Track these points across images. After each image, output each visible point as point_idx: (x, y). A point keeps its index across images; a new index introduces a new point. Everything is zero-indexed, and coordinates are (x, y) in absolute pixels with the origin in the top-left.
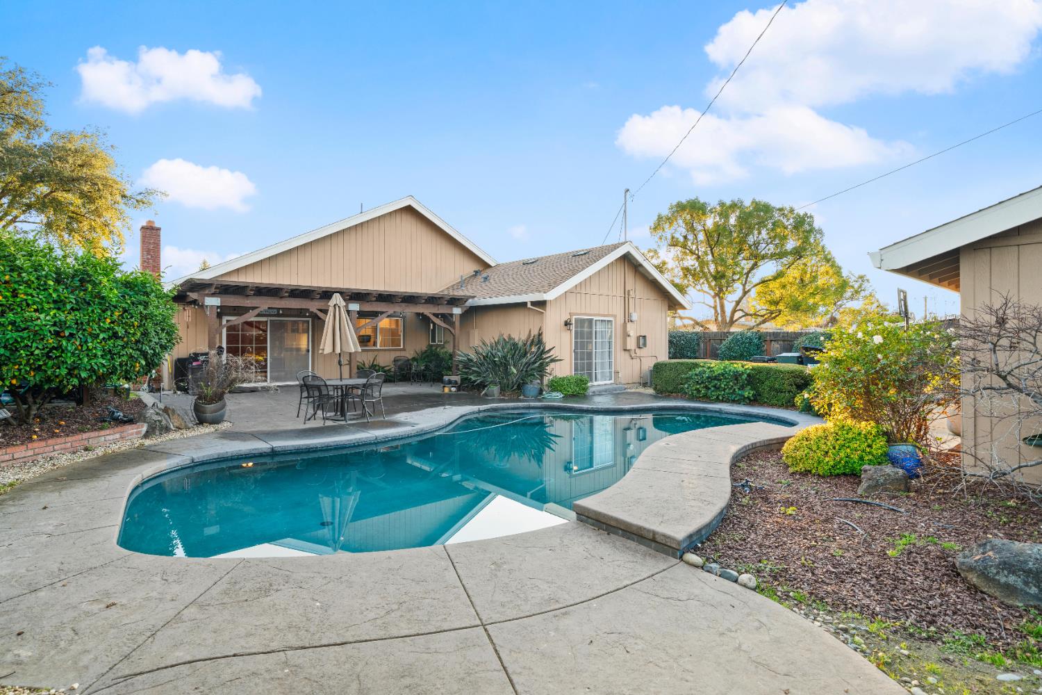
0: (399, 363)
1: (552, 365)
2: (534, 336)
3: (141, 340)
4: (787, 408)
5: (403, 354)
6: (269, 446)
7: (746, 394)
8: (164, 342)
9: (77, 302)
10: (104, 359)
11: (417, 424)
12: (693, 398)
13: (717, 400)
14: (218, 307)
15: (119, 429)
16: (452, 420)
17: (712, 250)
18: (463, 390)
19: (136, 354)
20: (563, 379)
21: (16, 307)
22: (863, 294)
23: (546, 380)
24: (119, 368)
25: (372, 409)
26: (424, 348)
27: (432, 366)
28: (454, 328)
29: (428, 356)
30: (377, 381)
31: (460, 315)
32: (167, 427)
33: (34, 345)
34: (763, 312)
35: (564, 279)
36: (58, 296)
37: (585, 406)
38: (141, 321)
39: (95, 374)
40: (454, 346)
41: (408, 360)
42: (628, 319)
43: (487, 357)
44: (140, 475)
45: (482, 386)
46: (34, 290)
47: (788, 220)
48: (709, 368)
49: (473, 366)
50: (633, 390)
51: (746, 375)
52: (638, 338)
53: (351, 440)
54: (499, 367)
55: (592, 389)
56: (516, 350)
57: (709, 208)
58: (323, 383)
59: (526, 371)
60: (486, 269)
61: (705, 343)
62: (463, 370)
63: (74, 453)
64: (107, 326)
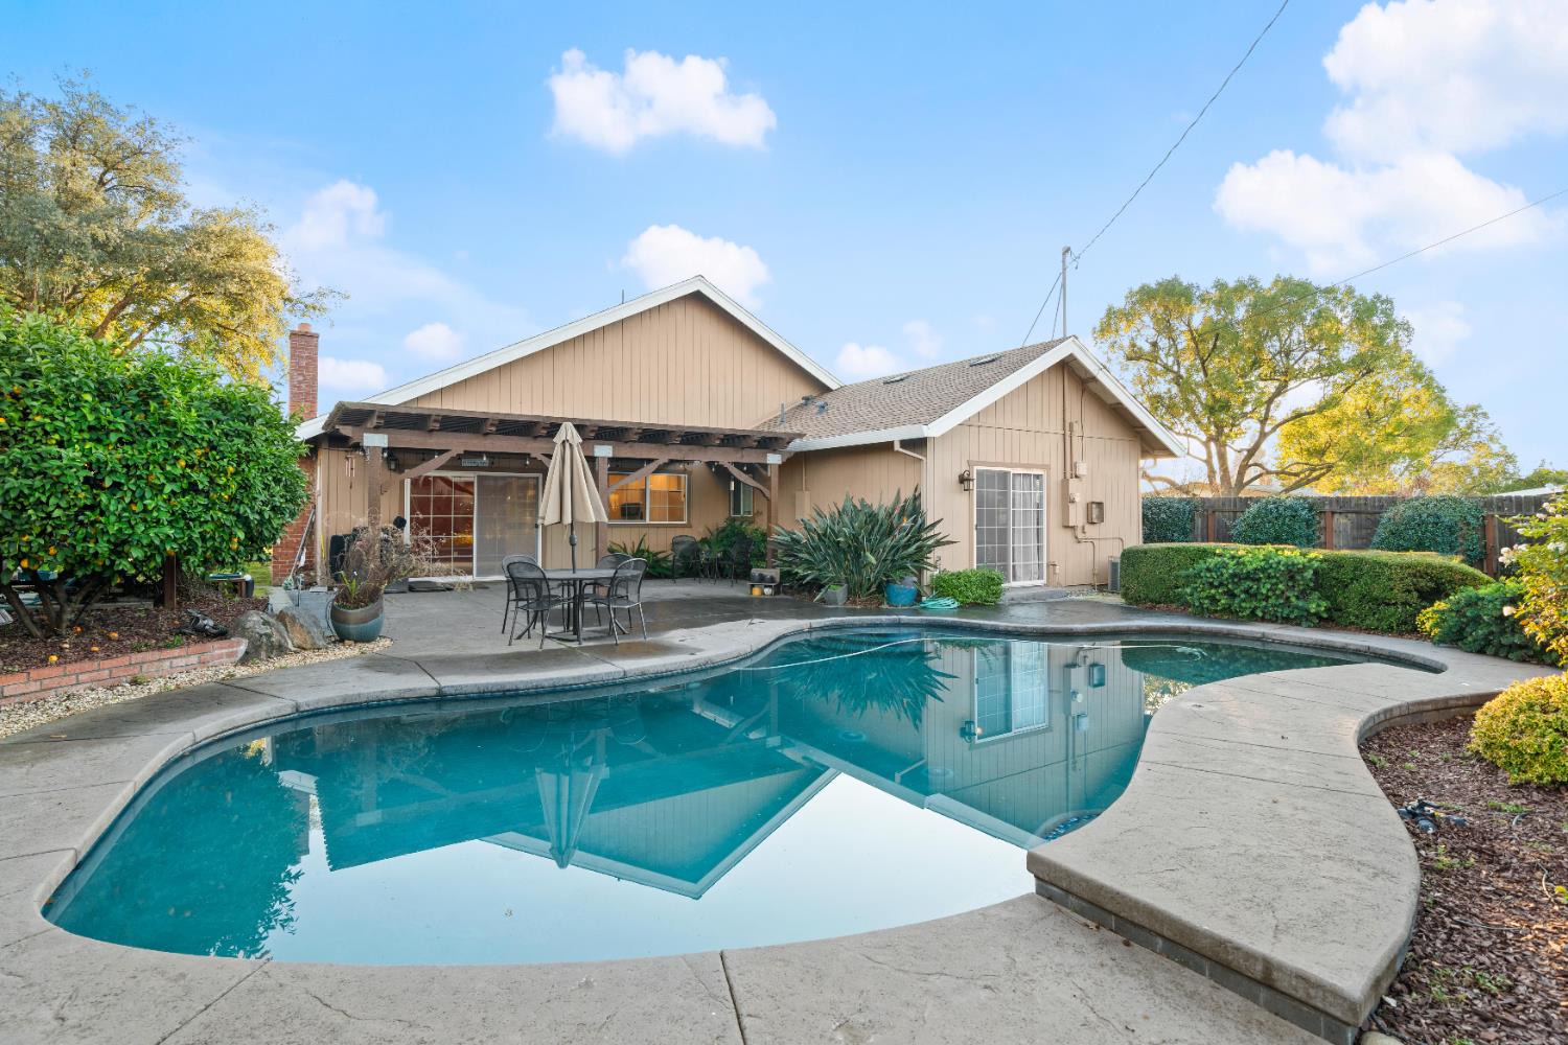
0: (681, 548)
1: (938, 551)
2: (906, 501)
3: (239, 497)
4: (1401, 634)
5: (686, 532)
6: (434, 684)
7: (1313, 608)
8: (278, 501)
9: (129, 431)
10: (173, 527)
11: (700, 650)
12: (1201, 613)
13: (1253, 617)
14: (384, 450)
15: (199, 647)
16: (764, 644)
17: (1203, 363)
18: (785, 593)
19: (229, 520)
20: (958, 576)
21: (26, 437)
22: (1474, 438)
23: (927, 576)
24: (200, 544)
25: (627, 623)
26: (722, 524)
27: (734, 552)
28: (769, 488)
29: (727, 536)
30: (635, 573)
31: (780, 466)
32: (280, 646)
33: (53, 501)
34: (1296, 469)
35: (955, 403)
36: (98, 419)
37: (1002, 624)
38: (239, 464)
39: (160, 553)
40: (769, 521)
41: (695, 543)
42: (1070, 473)
43: (825, 535)
44: (190, 734)
45: (817, 585)
46: (58, 408)
47: (1343, 310)
48: (1233, 557)
49: (801, 551)
50: (1081, 598)
51: (1311, 572)
52: (1089, 506)
53: (579, 677)
54: (845, 553)
55: (1009, 595)
56: (876, 525)
57: (1197, 294)
58: (541, 576)
59: (893, 561)
60: (822, 394)
61: (1206, 519)
62: (785, 559)
63: (111, 688)
64: (178, 472)
